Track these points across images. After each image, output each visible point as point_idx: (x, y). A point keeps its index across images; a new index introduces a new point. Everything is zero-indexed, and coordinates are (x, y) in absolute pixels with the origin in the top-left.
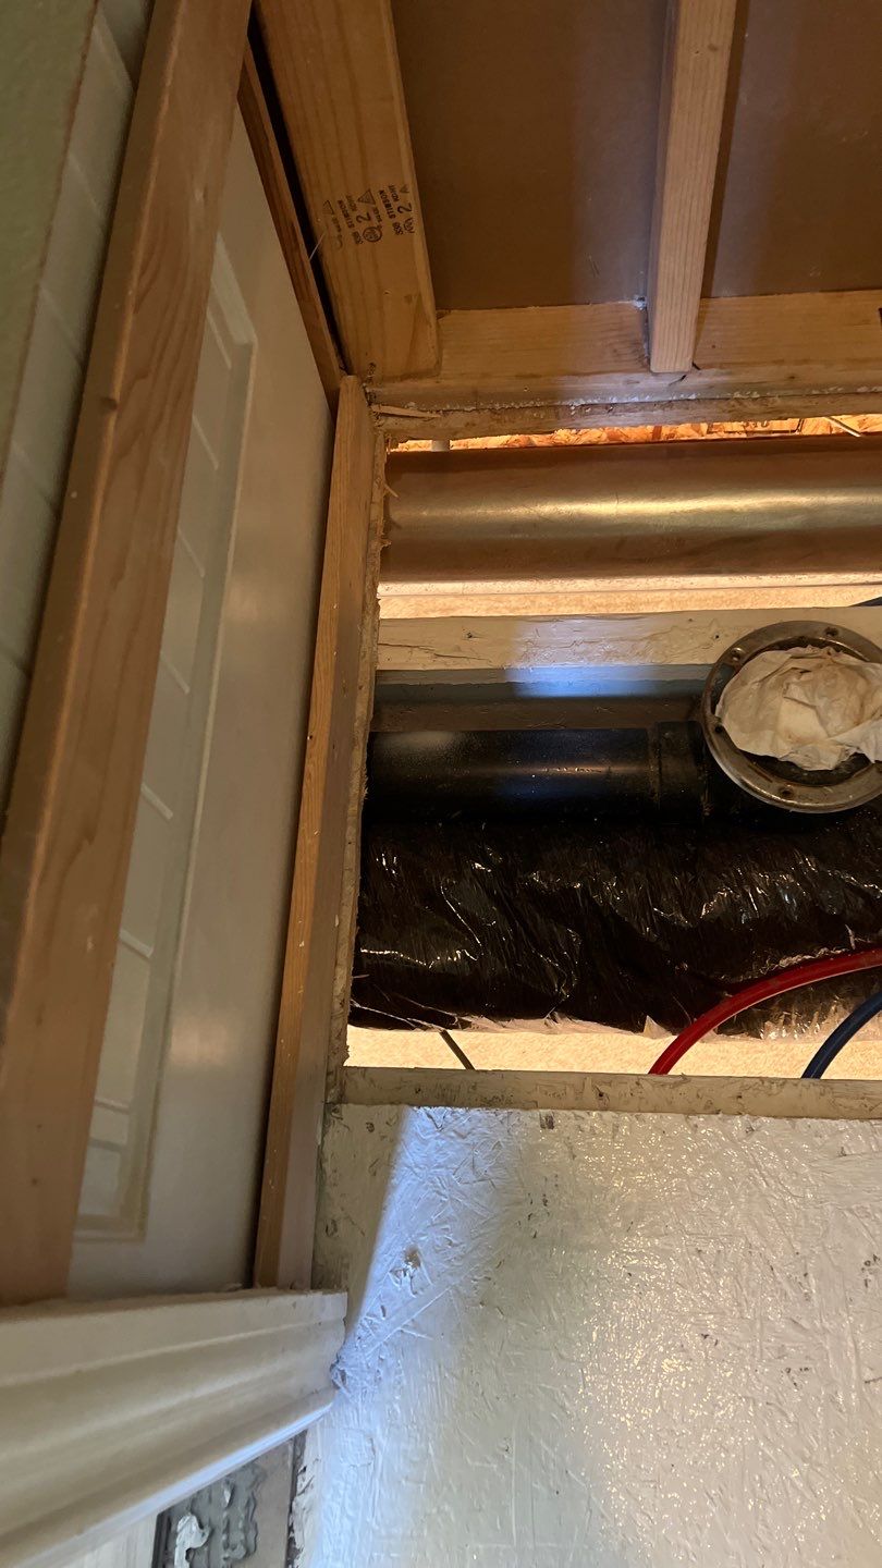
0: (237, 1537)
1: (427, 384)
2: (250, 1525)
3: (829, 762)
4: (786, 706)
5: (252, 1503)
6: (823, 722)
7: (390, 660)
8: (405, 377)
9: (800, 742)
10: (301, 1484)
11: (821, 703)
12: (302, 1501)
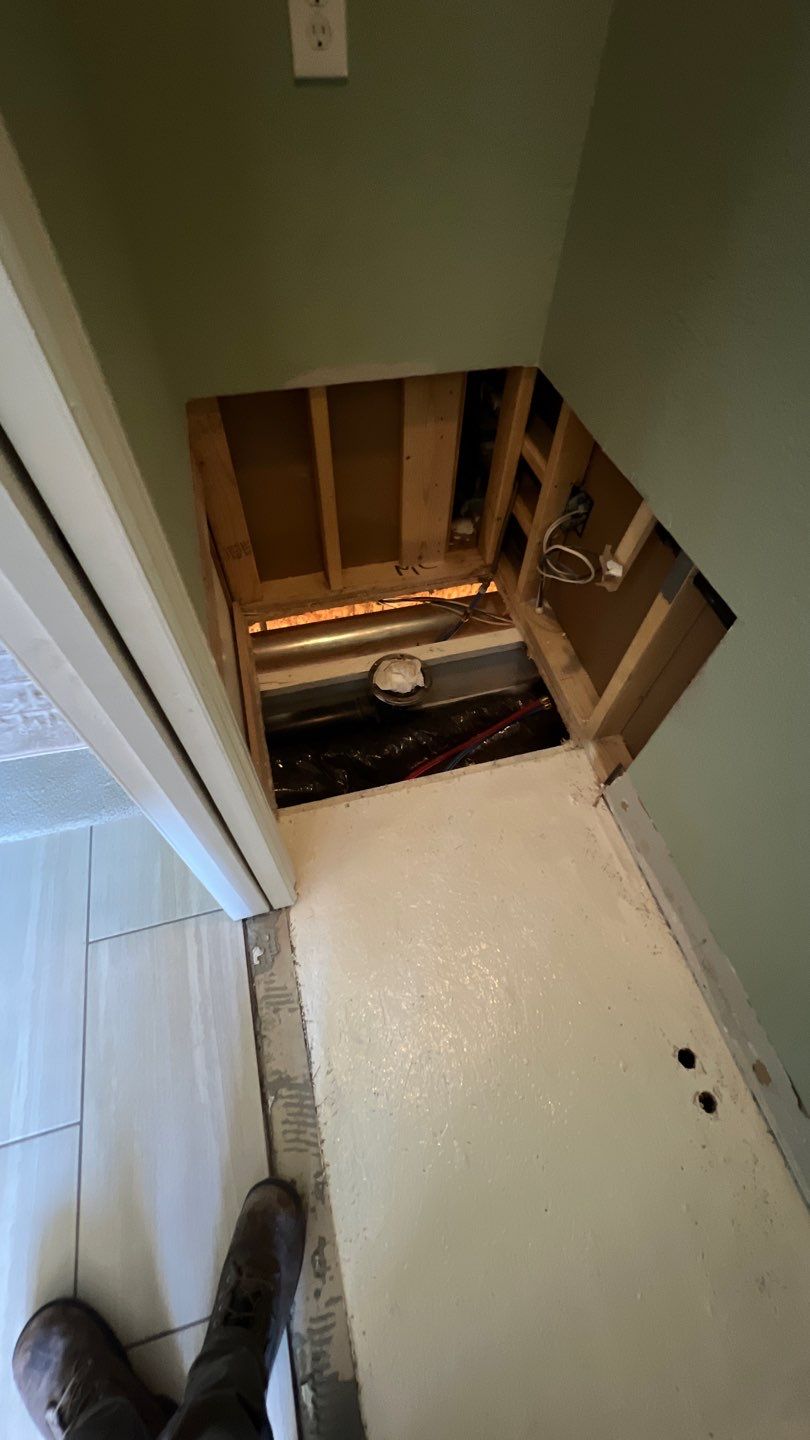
0: (274, 948)
1: (259, 603)
2: (277, 944)
3: (409, 690)
4: (394, 676)
5: (276, 938)
6: (404, 677)
7: (264, 688)
8: (253, 602)
9: (399, 685)
10: (291, 929)
11: (402, 671)
12: (293, 934)
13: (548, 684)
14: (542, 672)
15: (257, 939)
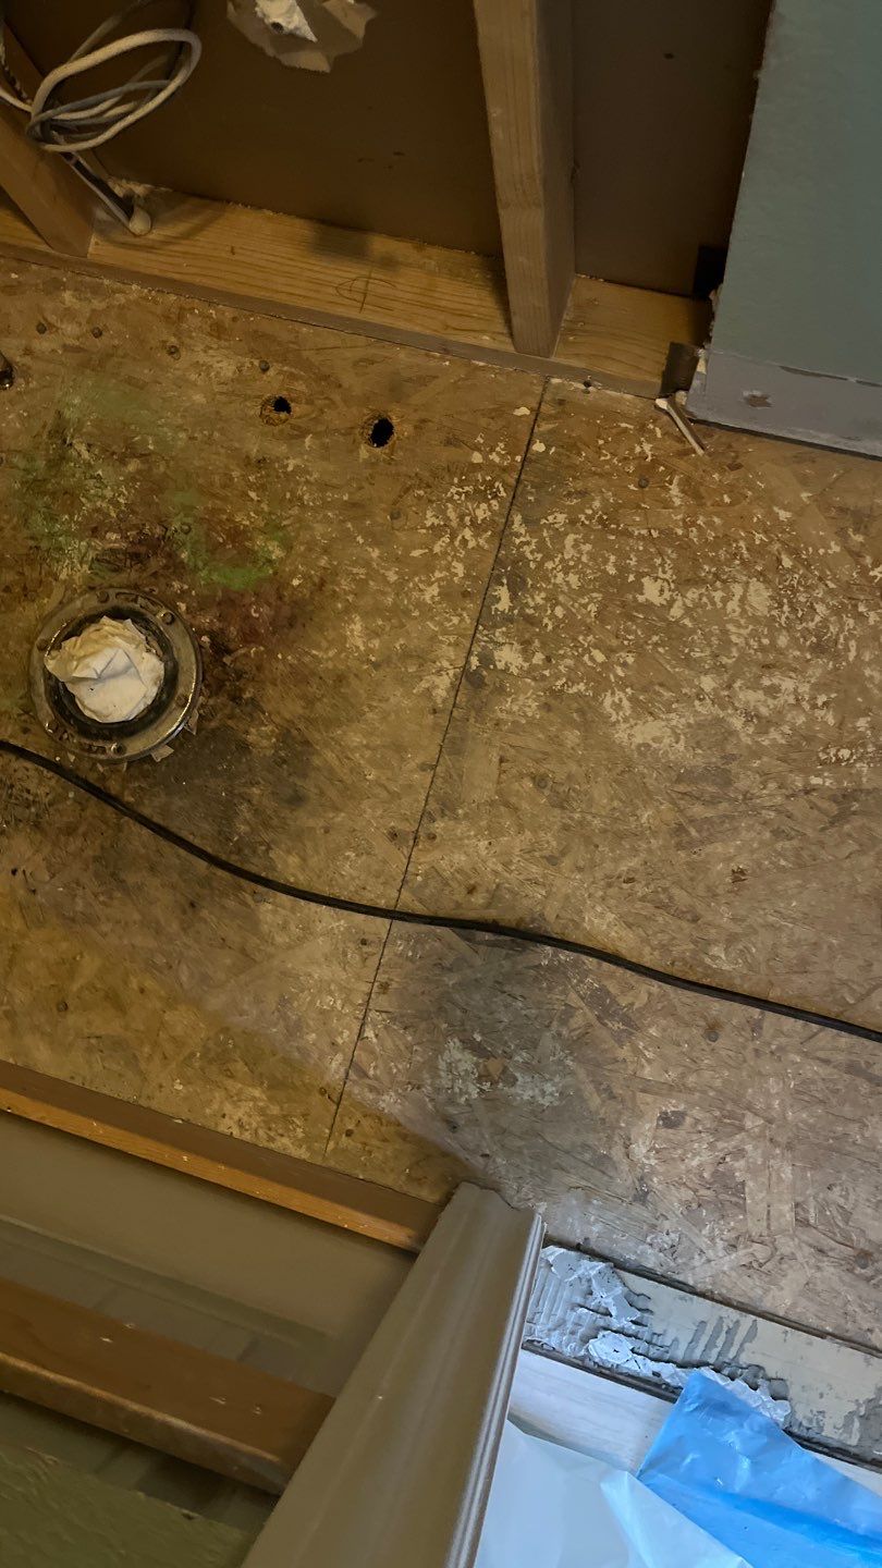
15: (573, 1333)
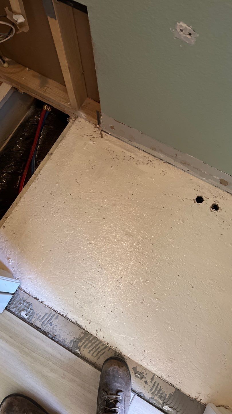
0: (28, 306)
2: (28, 303)
12: (31, 294)
13: (41, 99)
14: (33, 95)
15: (18, 309)
